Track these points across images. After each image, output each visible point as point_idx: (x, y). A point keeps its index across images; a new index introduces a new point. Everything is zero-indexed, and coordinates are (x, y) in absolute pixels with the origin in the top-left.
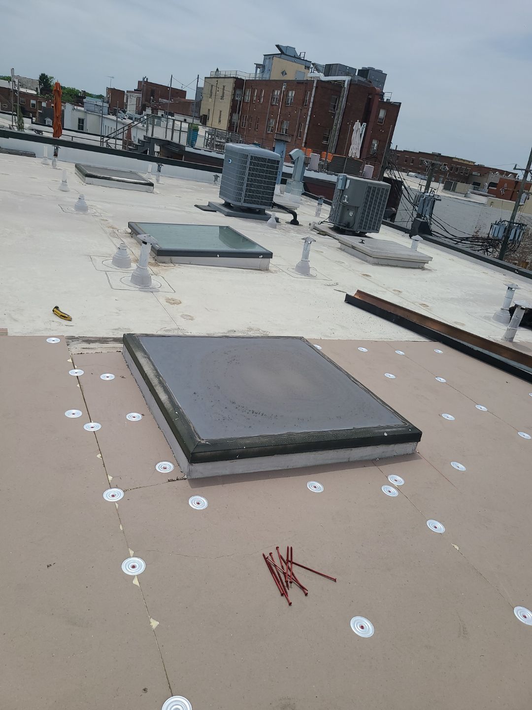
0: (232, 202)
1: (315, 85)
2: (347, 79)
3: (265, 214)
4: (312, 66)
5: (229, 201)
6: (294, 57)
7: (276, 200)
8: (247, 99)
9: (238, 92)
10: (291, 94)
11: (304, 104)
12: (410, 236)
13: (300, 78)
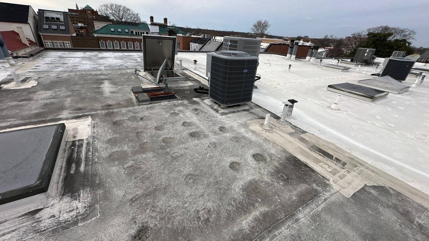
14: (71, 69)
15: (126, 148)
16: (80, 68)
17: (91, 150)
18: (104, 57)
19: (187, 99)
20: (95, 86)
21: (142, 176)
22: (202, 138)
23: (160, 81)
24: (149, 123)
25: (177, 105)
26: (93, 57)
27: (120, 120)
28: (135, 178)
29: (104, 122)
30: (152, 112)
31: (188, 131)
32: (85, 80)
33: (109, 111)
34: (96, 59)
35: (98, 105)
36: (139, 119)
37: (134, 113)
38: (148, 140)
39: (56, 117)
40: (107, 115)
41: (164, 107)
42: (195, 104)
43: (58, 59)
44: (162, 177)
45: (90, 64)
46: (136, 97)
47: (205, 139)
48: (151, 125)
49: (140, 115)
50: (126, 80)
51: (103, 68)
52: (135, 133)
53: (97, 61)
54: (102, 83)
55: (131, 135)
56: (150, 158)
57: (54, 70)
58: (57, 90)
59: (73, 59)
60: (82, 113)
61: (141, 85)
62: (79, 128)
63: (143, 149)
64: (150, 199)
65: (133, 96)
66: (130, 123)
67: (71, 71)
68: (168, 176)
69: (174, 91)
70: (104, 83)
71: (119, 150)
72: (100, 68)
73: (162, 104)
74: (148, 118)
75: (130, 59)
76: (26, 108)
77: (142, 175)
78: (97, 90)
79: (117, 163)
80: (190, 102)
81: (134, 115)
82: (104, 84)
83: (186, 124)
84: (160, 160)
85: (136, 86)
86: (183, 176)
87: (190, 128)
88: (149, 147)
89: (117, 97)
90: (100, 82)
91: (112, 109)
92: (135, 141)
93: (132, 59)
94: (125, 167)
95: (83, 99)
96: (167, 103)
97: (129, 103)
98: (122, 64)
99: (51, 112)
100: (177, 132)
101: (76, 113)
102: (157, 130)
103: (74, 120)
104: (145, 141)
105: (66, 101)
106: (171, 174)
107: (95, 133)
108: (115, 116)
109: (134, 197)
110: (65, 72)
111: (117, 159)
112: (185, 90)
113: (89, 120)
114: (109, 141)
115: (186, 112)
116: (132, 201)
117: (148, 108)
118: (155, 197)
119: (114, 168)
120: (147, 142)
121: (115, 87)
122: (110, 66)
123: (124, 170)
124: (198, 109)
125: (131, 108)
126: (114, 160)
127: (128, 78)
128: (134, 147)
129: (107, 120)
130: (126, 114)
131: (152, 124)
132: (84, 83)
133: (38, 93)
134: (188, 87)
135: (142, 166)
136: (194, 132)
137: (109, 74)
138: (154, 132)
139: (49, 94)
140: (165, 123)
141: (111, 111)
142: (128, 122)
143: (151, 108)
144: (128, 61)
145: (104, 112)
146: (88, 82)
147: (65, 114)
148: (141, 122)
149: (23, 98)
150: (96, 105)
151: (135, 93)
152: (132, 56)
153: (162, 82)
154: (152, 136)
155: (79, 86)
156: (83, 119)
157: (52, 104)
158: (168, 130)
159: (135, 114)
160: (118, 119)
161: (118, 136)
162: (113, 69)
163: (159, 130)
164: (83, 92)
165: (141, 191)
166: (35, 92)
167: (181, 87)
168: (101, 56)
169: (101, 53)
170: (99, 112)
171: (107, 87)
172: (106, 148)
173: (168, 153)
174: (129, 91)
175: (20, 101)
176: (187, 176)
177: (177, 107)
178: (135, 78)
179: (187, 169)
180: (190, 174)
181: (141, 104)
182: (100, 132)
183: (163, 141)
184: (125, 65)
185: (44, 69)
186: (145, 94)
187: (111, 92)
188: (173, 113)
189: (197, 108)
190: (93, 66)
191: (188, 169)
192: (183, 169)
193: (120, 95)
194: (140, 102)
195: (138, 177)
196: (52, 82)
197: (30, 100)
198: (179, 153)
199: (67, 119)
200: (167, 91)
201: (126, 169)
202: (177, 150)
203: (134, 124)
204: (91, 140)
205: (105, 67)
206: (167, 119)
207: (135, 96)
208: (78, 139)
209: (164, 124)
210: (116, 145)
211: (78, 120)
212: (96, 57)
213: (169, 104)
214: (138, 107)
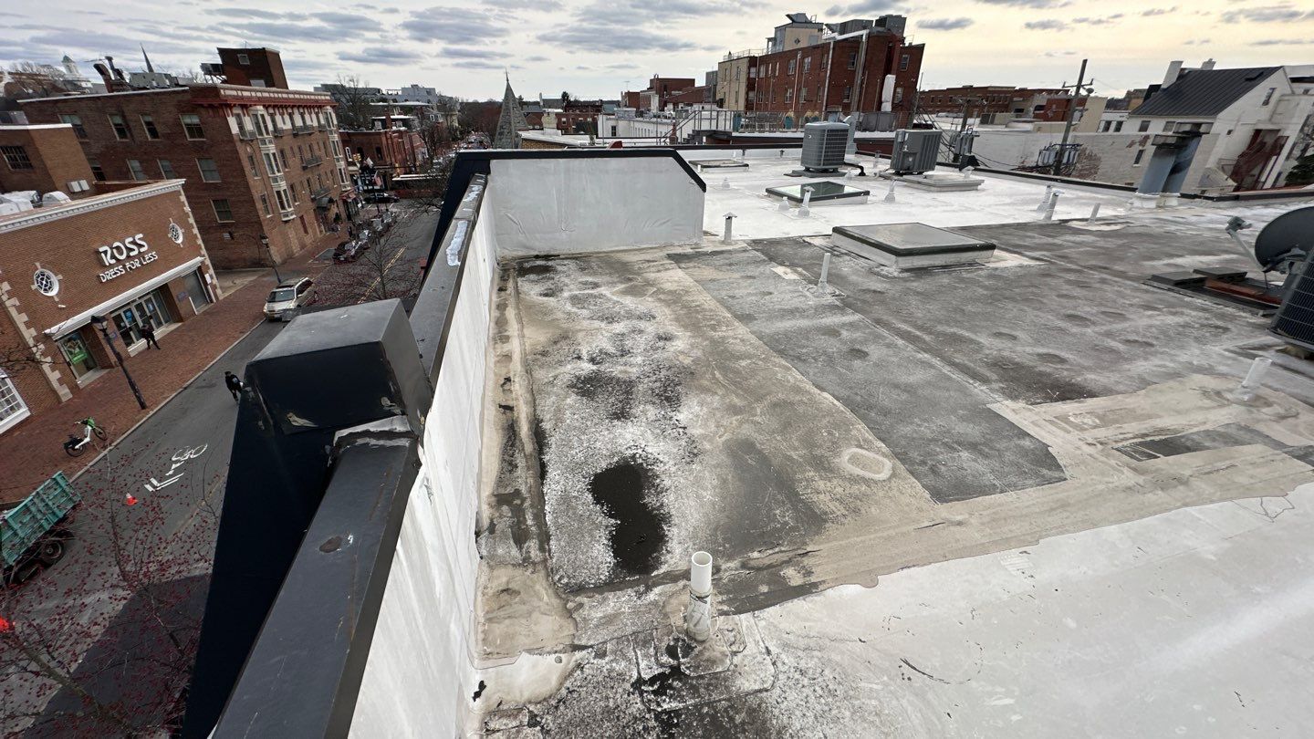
0: (812, 166)
1: (832, 46)
2: (864, 32)
3: (837, 171)
4: (824, 27)
5: (807, 166)
6: (806, 22)
7: (845, 160)
8: (762, 75)
9: (753, 70)
10: (808, 60)
11: (821, 67)
12: (961, 171)
13: (814, 44)
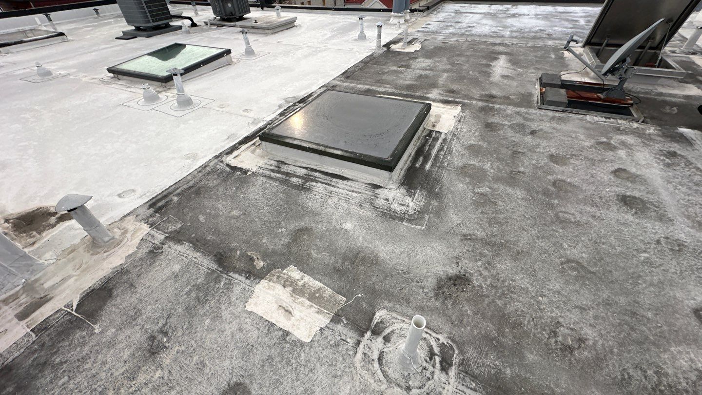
0: (142, 26)
3: (171, 26)
5: (139, 25)
7: (172, 13)
12: (262, 9)
14: (463, 31)
15: (488, 166)
16: (475, 31)
17: (445, 149)
18: (516, 14)
19: (660, 126)
20: (484, 62)
21: (493, 216)
22: (650, 218)
23: (612, 71)
24: (544, 143)
25: (624, 130)
26: (500, 14)
27: (498, 123)
28: (482, 212)
29: (474, 118)
30: (559, 127)
31: (619, 189)
32: (475, 50)
33: (487, 104)
34: (504, 18)
35: (476, 92)
36: (528, 131)
37: (525, 119)
38: (527, 171)
39: (425, 95)
40: (483, 109)
41: (588, 125)
42: (677, 142)
43: (453, 15)
44: (522, 235)
45: (492, 26)
46: (542, 94)
47: (657, 223)
48: (544, 148)
49: (534, 126)
50: (537, 59)
51: (507, 33)
52: (511, 150)
53: (504, 20)
54: (496, 59)
55: (504, 151)
56: (518, 198)
57: (444, 31)
58: (437, 59)
59: (471, 15)
60: (453, 97)
61: (562, 73)
62: (443, 116)
63: (512, 179)
64: (489, 251)
65: (536, 90)
66: (510, 133)
67: (462, 35)
68: (534, 239)
69: (631, 99)
70: (498, 58)
71: (477, 164)
72: (503, 33)
73: (588, 118)
74: (546, 136)
75: (563, 20)
76: (402, 76)
77: (493, 214)
78: (484, 69)
79: (468, 180)
80: (663, 133)
81: (522, 121)
82: (499, 60)
83: (624, 175)
84: (531, 208)
85: (551, 72)
86: (561, 257)
87: (630, 185)
88: (523, 182)
89: (509, 86)
90: (493, 56)
91: (493, 103)
92: (506, 163)
93: (567, 20)
94: (476, 191)
95: (461, 79)
96: (601, 119)
97: (525, 100)
98: (542, 29)
99: (421, 87)
100: (592, 180)
101: (447, 96)
102: (552, 161)
103: (441, 105)
104: (522, 169)
105: (441, 77)
106: (541, 241)
107: (457, 129)
108: (493, 115)
109: (470, 235)
110: (454, 34)
111: (470, 176)
112: (666, 103)
113: (456, 110)
114: (470, 148)
115: (638, 151)
116: (465, 237)
117: (553, 118)
118: (497, 254)
119: (461, 185)
120: (523, 173)
121: (512, 69)
122: (520, 31)
123: (473, 195)
124: (680, 155)
125: (523, 110)
126: (465, 175)
127: (542, 57)
128: (500, 170)
129: (479, 117)
130: (511, 116)
131: (547, 147)
132: (471, 55)
133: (417, 60)
134: (680, 97)
135: (500, 202)
136: (634, 198)
137: (513, 44)
138: (544, 161)
139: (427, 64)
140: (575, 156)
141: (491, 105)
142: (509, 129)
143: (560, 119)
144: (558, 24)
145: (480, 104)
146: (478, 54)
147: (434, 94)
148: (529, 137)
149: (403, 63)
150: (474, 91)
151: (542, 85)
152: (571, 13)
153: (616, 72)
154: (536, 167)
155: (463, 59)
156: (451, 106)
157: (427, 76)
158: (574, 170)
159: (526, 121)
160: (496, 121)
161: (485, 145)
162: (522, 37)
163: (556, 162)
164: (465, 68)
165: (482, 234)
166: (416, 58)
167: (661, 94)
168: (514, 12)
169: (515, 7)
170: (474, 102)
171: (500, 67)
172: (463, 155)
173: (552, 207)
174: (534, 79)
175: (400, 67)
176: (569, 261)
177: (621, 134)
178: (555, 58)
179: (575, 251)
180: (577, 263)
181: (544, 107)
182: (464, 130)
183: (554, 183)
184: (550, 31)
185: (433, 29)
186: (563, 91)
187: (504, 77)
188: (602, 143)
189: (679, 152)
190: (494, 29)
191: (579, 252)
192: (569, 246)
193: (515, 84)
194: (545, 102)
195: (486, 213)
196: (435, 48)
197: (408, 67)
198: (575, 218)
199: (434, 101)
200: (614, 95)
201: (475, 194)
202: (572, 210)
203: (517, 137)
204: (450, 137)
205: (512, 32)
206: (583, 149)
207: (541, 90)
208: (436, 129)
209: (572, 155)
210: (477, 157)
211: (445, 106)
212: (505, 13)
213: (605, 122)
214: (537, 111)
